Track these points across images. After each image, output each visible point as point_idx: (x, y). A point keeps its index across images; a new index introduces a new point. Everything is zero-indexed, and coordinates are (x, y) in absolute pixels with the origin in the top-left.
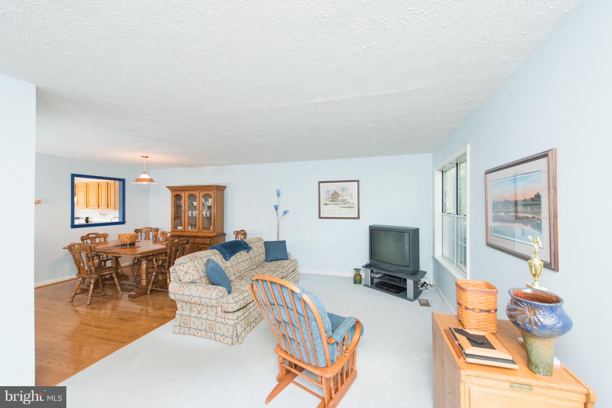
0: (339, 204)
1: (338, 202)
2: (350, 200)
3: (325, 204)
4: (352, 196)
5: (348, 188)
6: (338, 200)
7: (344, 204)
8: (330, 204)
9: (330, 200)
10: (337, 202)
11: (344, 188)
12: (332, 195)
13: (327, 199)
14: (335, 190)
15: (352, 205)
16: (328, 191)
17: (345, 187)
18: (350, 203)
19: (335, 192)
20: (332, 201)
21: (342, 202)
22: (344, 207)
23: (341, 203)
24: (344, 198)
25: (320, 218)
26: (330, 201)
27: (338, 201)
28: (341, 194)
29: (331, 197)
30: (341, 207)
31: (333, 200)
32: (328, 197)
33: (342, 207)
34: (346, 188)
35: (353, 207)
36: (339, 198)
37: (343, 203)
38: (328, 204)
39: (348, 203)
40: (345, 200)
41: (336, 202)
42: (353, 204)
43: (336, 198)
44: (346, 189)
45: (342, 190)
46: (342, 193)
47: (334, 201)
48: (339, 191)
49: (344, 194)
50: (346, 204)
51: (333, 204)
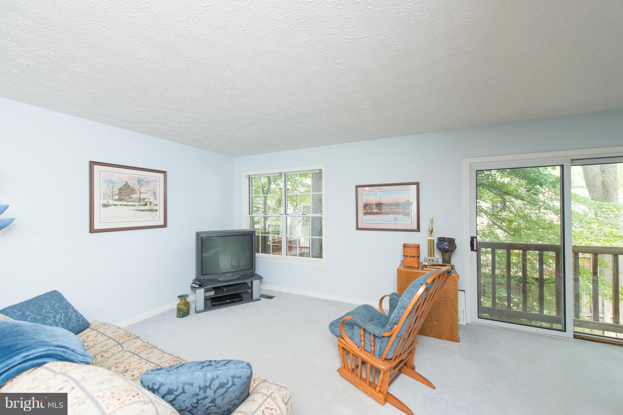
0: (134, 205)
1: (132, 201)
2: (152, 199)
3: (105, 206)
4: (155, 193)
5: (149, 181)
6: (131, 198)
7: (143, 205)
8: (116, 205)
9: (117, 197)
10: (131, 201)
11: (142, 180)
12: (120, 189)
13: (110, 196)
14: (127, 182)
15: (155, 208)
16: (113, 183)
17: (145, 178)
18: (152, 204)
19: (125, 185)
20: (120, 200)
21: (139, 202)
22: (142, 210)
23: (138, 204)
24: (143, 196)
25: (92, 230)
26: (115, 200)
27: (131, 200)
28: (138, 189)
29: (117, 192)
30: (137, 210)
31: (122, 198)
32: (112, 192)
33: (139, 210)
34: (145, 180)
35: (156, 210)
36: (133, 196)
37: (140, 204)
38: (110, 206)
39: (148, 203)
40: (144, 199)
41: (128, 201)
42: (157, 205)
43: (128, 196)
44: (146, 182)
45: (139, 183)
46: (138, 187)
47: (123, 199)
48: (133, 184)
49: (142, 190)
50: (146, 205)
51: (121, 205)
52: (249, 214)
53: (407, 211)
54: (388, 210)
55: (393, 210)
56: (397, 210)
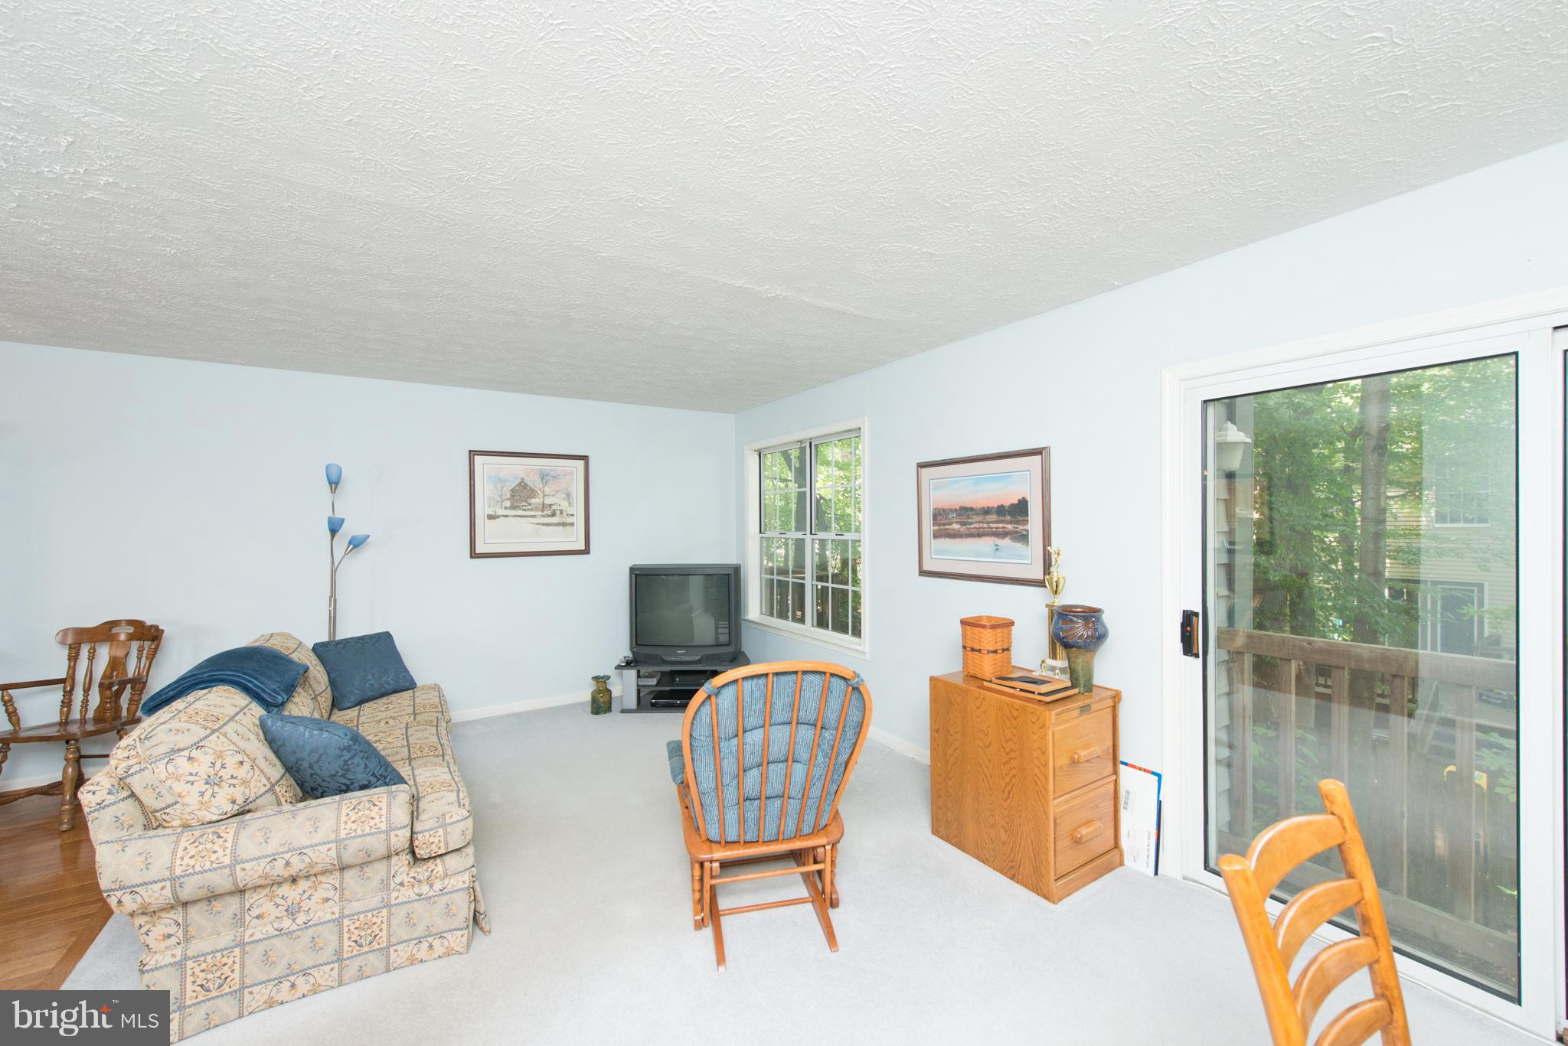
1: (532, 510)
2: (564, 505)
3: (491, 517)
4: (568, 495)
5: (559, 475)
6: (530, 504)
7: (549, 516)
8: (507, 516)
9: (508, 504)
10: (529, 510)
11: (547, 475)
12: (512, 490)
13: (498, 502)
14: (523, 479)
15: (569, 520)
16: (500, 480)
17: (551, 470)
18: (565, 514)
19: (520, 483)
20: (513, 508)
21: (543, 511)
22: (547, 525)
23: (540, 513)
24: (548, 501)
25: (474, 555)
26: (506, 508)
27: (530, 507)
28: (540, 489)
29: (508, 496)
30: (539, 524)
31: (515, 504)
32: (501, 496)
33: (543, 524)
34: (552, 473)
35: (572, 524)
36: (533, 501)
37: (543, 514)
38: (498, 517)
39: (558, 512)
40: (551, 505)
41: (524, 510)
42: (573, 515)
43: (525, 501)
44: (554, 477)
45: (542, 479)
46: (541, 486)
47: (517, 507)
48: (534, 482)
49: (547, 490)
50: (553, 515)
51: (515, 516)
52: (760, 532)
53: (1021, 527)
54: (981, 525)
55: (992, 525)
56: (1001, 525)
